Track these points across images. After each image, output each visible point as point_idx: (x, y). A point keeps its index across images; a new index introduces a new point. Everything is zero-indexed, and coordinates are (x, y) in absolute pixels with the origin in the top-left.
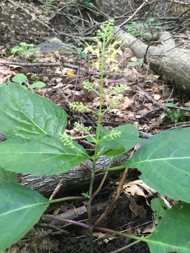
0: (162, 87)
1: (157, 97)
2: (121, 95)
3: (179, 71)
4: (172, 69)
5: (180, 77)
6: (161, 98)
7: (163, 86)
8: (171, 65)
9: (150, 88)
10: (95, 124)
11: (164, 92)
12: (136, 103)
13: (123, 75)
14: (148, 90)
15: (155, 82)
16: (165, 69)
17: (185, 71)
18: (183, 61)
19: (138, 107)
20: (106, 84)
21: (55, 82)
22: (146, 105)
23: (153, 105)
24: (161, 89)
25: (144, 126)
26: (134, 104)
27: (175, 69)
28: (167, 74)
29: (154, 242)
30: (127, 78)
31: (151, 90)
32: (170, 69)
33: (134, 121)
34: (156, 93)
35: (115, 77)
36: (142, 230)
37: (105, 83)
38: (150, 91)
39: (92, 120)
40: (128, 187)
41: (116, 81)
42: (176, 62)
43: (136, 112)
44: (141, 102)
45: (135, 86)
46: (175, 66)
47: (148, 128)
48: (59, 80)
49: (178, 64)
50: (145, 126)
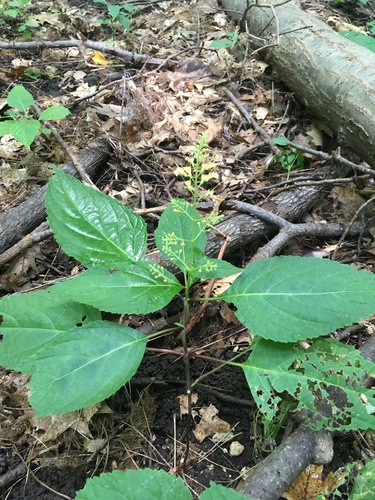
0: (271, 94)
1: (262, 113)
2: (199, 113)
3: (300, 71)
4: (289, 64)
5: (300, 83)
6: (268, 115)
7: (273, 91)
8: (288, 55)
9: (250, 93)
10: (158, 176)
11: (273, 104)
12: (226, 128)
13: (202, 63)
14: (246, 97)
15: (258, 79)
16: (277, 59)
17: (309, 75)
18: (307, 52)
19: (229, 137)
20: (171, 85)
21: (73, 81)
22: (243, 133)
23: (254, 133)
24: (269, 97)
25: (239, 177)
26: (222, 132)
27: (293, 65)
28: (280, 70)
29: (249, 367)
30: (208, 69)
31: (252, 97)
32: (286, 62)
33: (224, 168)
34: (260, 105)
35: (186, 67)
36: (236, 339)
37: (168, 83)
38: (250, 101)
39: (152, 167)
40: (219, 287)
41: (189, 75)
42: (295, 52)
43: (226, 149)
44: (234, 127)
45: (224, 88)
46: (294, 59)
47: (246, 180)
48: (79, 75)
49: (299, 57)
50: (241, 175)
